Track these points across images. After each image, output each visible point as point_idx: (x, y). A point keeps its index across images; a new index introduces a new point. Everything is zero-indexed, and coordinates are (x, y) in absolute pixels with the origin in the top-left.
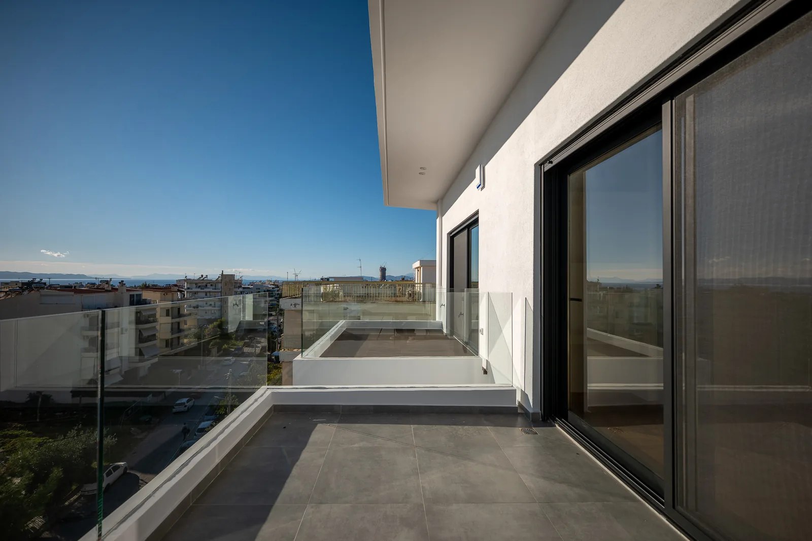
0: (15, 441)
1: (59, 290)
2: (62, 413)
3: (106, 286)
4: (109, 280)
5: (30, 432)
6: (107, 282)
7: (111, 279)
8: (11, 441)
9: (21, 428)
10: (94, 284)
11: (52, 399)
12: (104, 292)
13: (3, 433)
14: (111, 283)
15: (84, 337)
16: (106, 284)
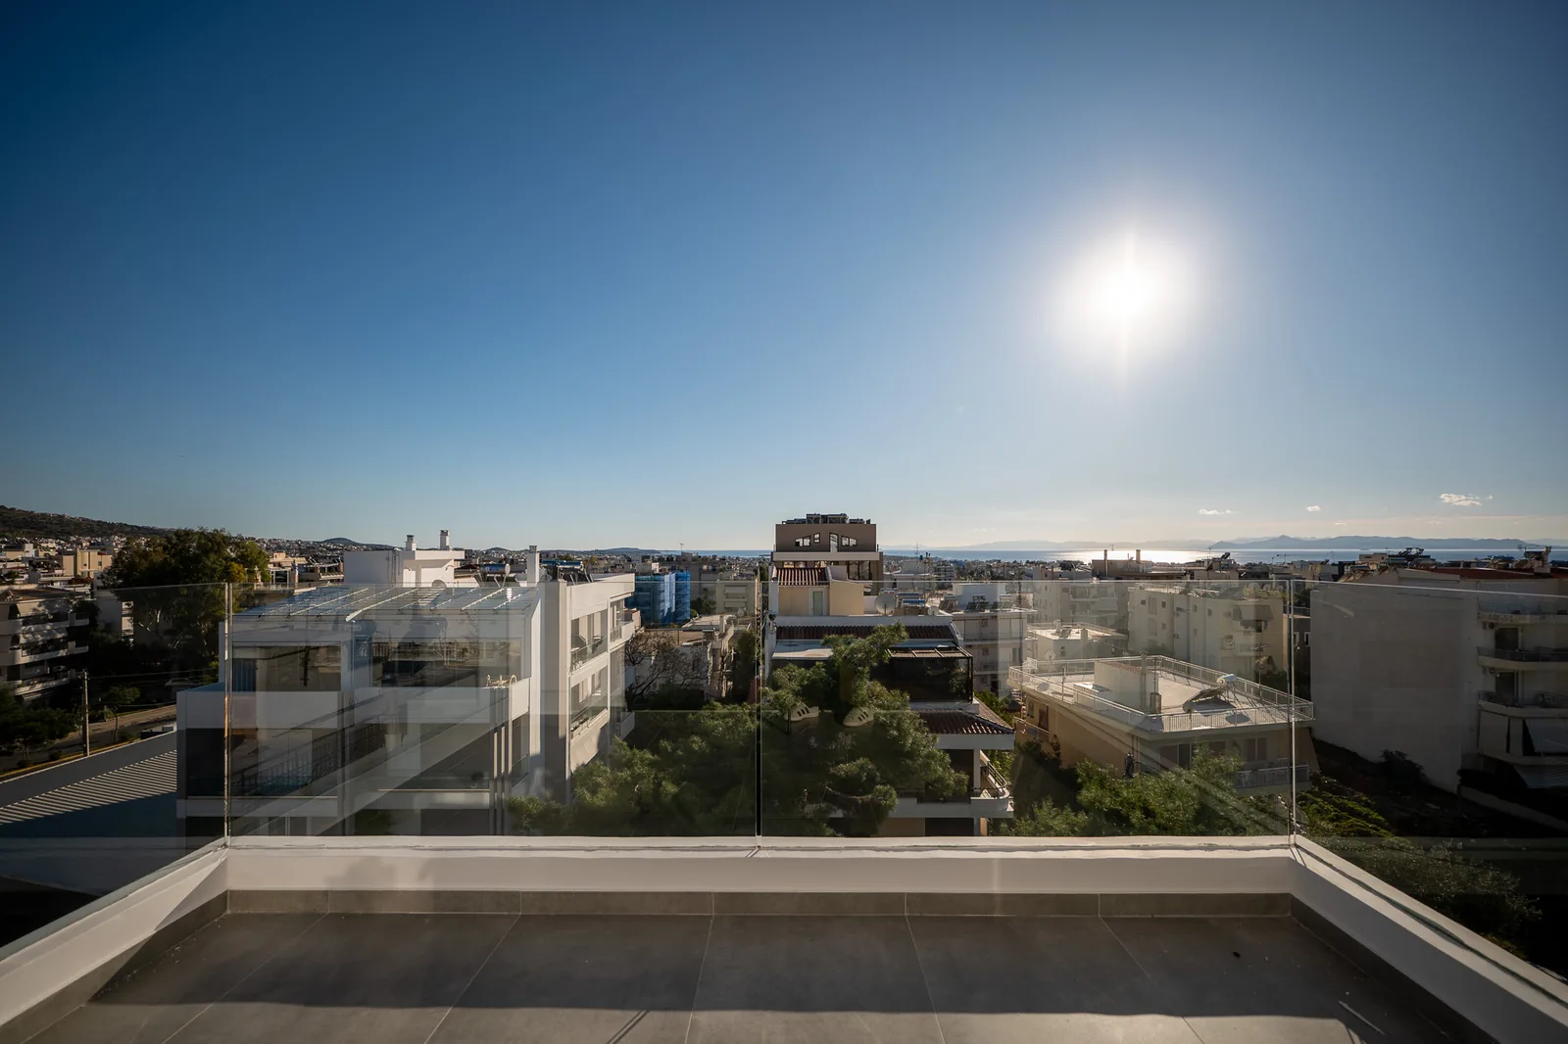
0: (1356, 823)
1: (1432, 570)
2: (1438, 808)
3: (1537, 564)
4: (1544, 550)
5: (1380, 818)
6: (1539, 556)
7: (1549, 549)
8: (1349, 819)
9: (1367, 805)
10: (1509, 559)
11: (1424, 775)
12: (1531, 577)
13: (1341, 800)
14: (1550, 559)
15: (1484, 669)
16: (1538, 559)
